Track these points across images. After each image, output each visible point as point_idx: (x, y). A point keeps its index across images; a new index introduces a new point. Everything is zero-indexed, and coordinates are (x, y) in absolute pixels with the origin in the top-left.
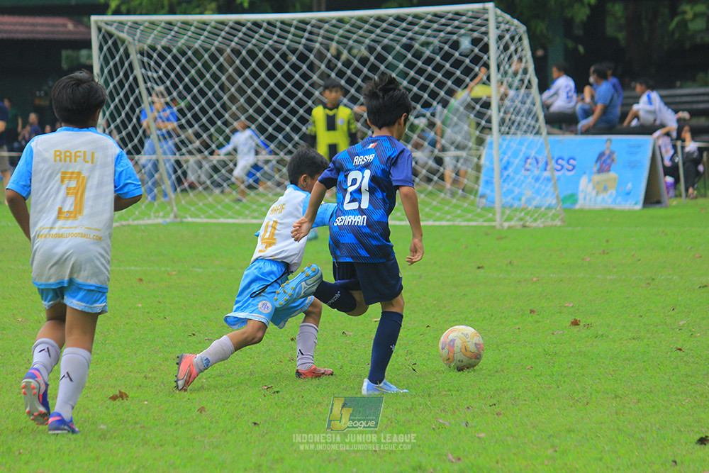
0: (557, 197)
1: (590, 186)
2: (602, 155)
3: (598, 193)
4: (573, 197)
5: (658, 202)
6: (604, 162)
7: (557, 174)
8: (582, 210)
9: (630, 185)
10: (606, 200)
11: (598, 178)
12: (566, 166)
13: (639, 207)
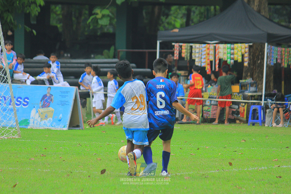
0: (16, 121)
1: (37, 115)
2: (45, 96)
3: (42, 119)
4: (26, 122)
5: (78, 126)
6: (46, 101)
7: (17, 107)
8: (32, 129)
9: (61, 116)
10: (46, 124)
11: (42, 110)
13: (66, 129)
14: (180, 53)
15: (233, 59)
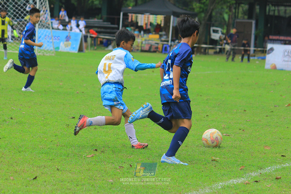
0: (54, 47)
1: (63, 45)
2: (67, 37)
3: (65, 47)
4: (58, 48)
5: (82, 51)
6: (68, 38)
7: (54, 41)
8: (61, 52)
9: (74, 46)
10: (68, 49)
11: (66, 43)
12: (57, 38)
13: (77, 52)
14: (132, 19)
15: (156, 22)
